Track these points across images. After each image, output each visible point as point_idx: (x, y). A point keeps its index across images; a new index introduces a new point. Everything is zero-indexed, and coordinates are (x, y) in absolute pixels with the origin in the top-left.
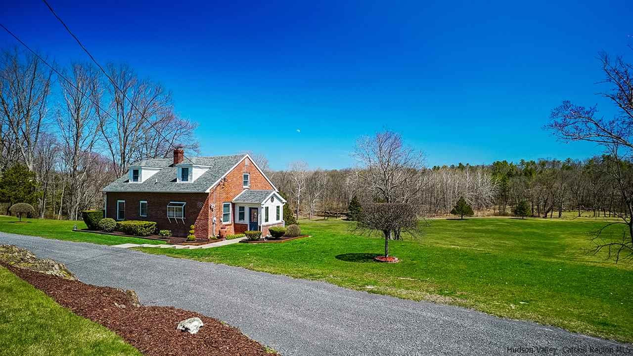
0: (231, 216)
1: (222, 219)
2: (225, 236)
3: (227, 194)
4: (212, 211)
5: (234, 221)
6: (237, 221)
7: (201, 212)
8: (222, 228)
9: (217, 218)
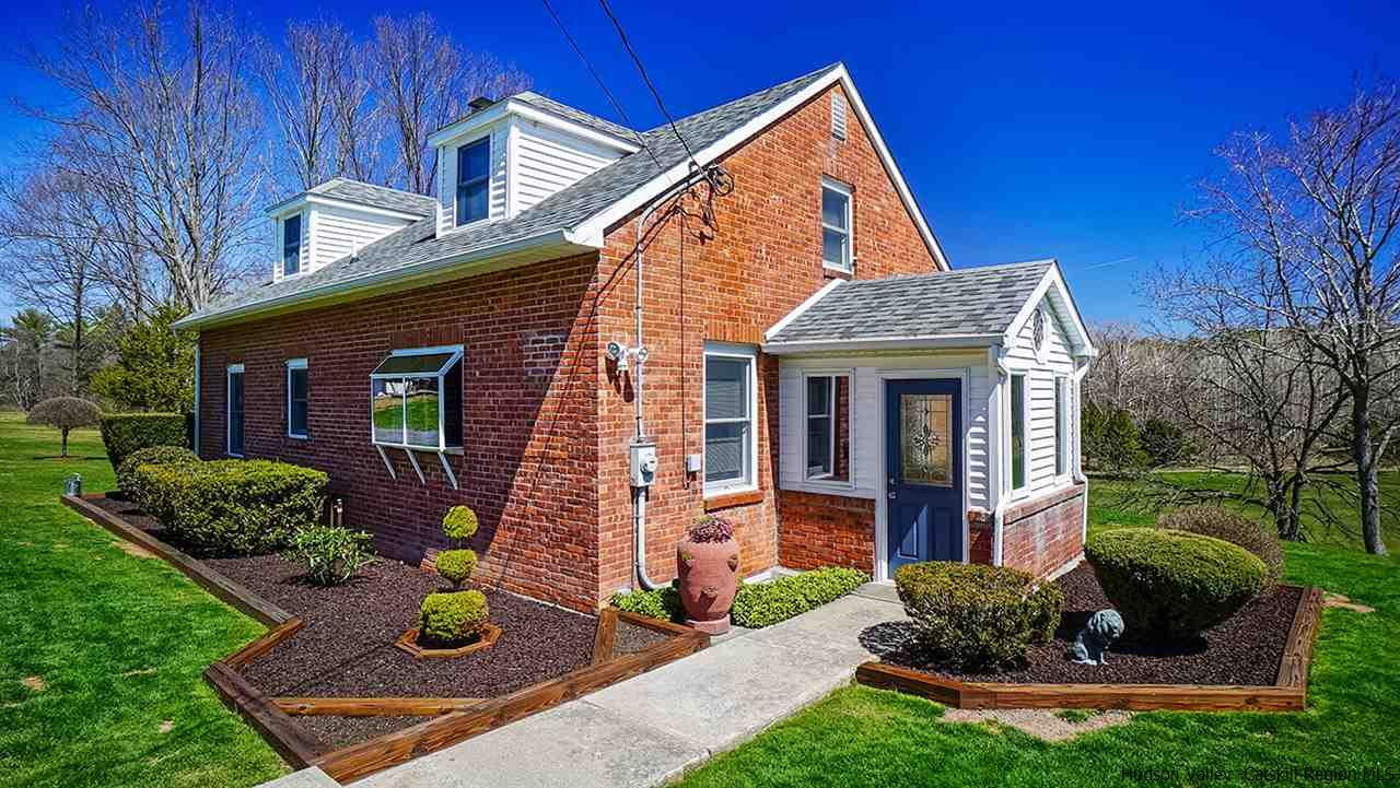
0: (754, 445)
1: (697, 462)
2: (724, 595)
3: (732, 284)
4: (629, 397)
5: (776, 475)
6: (798, 475)
7: (548, 405)
8: (699, 538)
9: (664, 452)
